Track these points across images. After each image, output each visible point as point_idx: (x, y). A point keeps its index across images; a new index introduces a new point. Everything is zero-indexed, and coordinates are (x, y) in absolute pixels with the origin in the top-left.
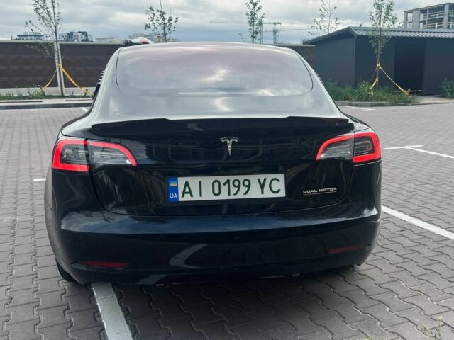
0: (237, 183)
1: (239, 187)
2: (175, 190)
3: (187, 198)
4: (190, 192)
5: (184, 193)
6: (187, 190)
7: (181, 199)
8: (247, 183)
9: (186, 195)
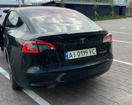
0: (84, 52)
1: (84, 53)
2: (67, 56)
3: (71, 58)
4: (72, 56)
5: (70, 56)
6: (71, 56)
7: (69, 59)
8: (86, 52)
9: (71, 57)
